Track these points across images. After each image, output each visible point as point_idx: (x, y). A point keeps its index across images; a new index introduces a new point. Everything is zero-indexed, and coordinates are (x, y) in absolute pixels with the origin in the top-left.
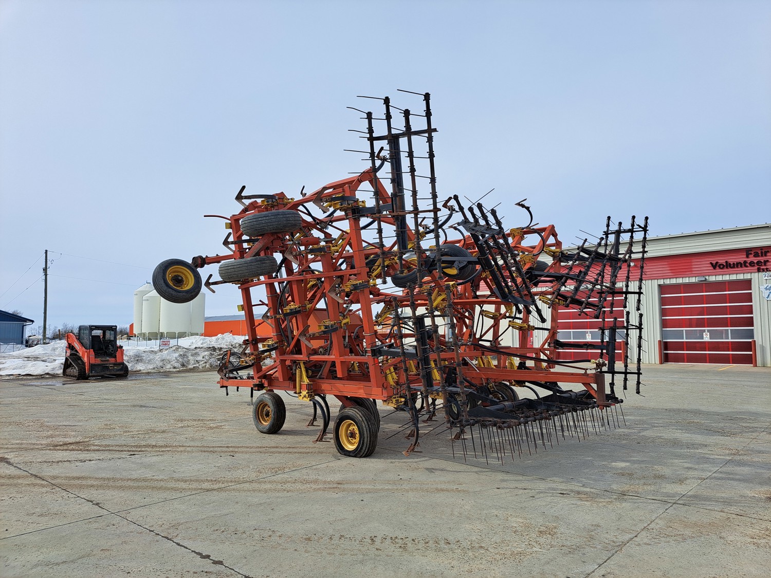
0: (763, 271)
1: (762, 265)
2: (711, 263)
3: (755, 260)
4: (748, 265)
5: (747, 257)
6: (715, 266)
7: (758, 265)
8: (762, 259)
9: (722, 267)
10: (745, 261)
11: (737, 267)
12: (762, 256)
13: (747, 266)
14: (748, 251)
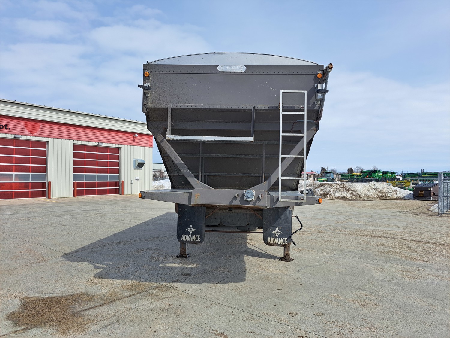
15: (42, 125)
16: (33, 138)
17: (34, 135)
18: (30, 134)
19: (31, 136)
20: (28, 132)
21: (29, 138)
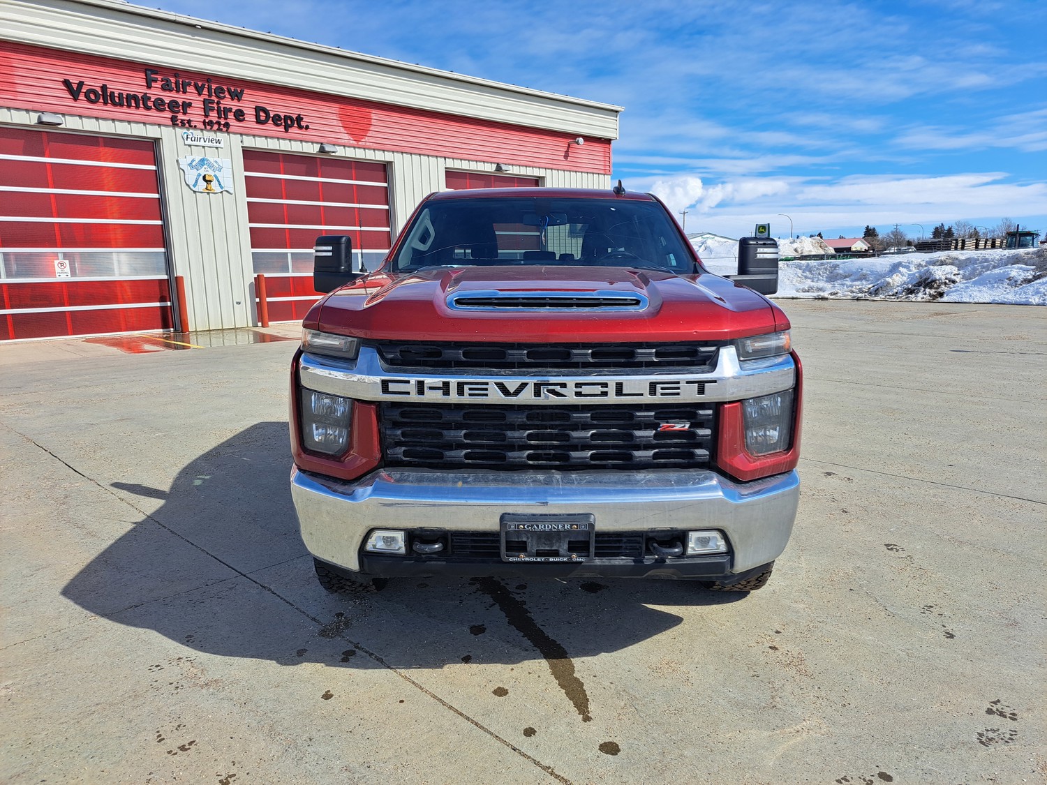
0: (183, 125)
1: (179, 112)
2: (66, 83)
3: (167, 97)
4: (150, 104)
5: (149, 87)
6: (74, 91)
7: (172, 111)
8: (180, 98)
9: (93, 97)
10: (146, 94)
11: (129, 106)
12: (178, 91)
13: (148, 108)
14: (150, 71)
15: (375, 114)
16: (360, 154)
17: (360, 143)
18: (351, 142)
19: (355, 148)
20: (346, 136)
21: (350, 153)
